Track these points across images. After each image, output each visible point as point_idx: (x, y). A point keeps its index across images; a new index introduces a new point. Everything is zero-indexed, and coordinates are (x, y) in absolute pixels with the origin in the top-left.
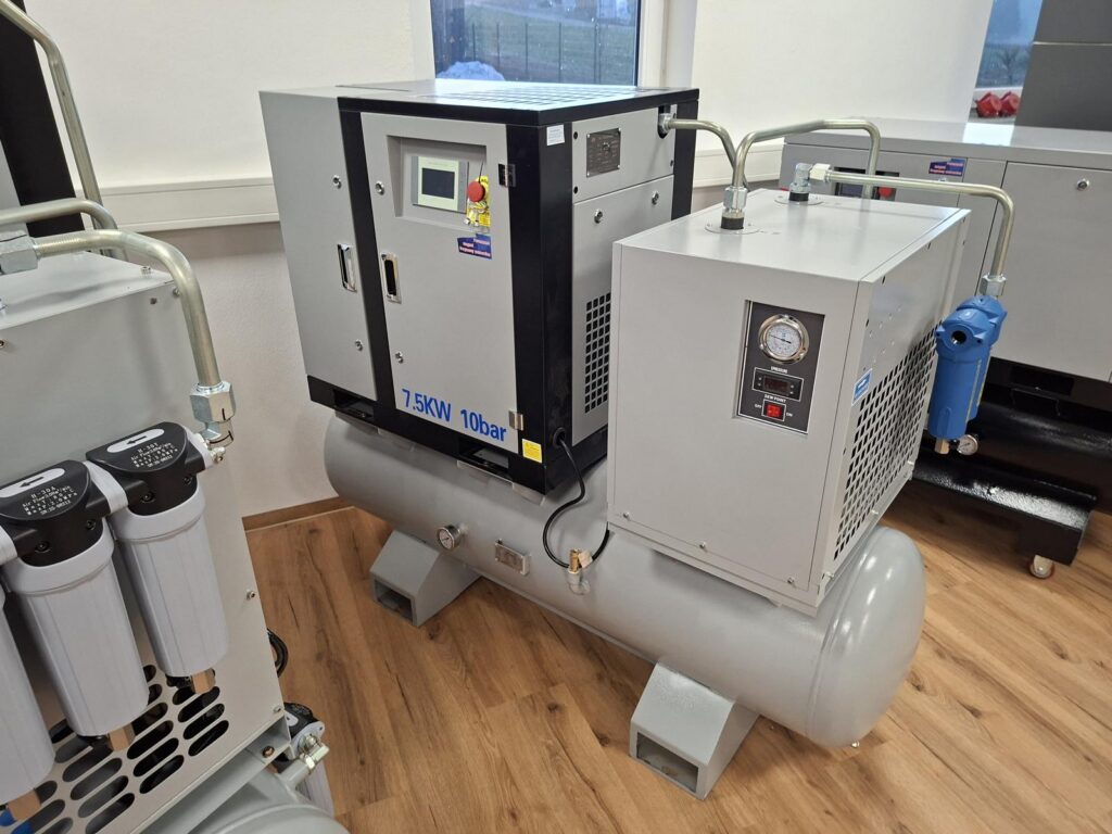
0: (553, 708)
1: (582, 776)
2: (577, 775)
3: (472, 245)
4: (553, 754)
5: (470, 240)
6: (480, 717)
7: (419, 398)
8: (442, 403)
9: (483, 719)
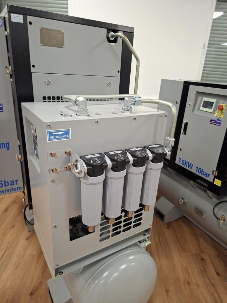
0: (202, 259)
1: (210, 281)
2: (209, 280)
3: (215, 122)
4: (202, 272)
5: (214, 121)
6: (180, 254)
7: (183, 161)
8: (191, 164)
9: (181, 255)
